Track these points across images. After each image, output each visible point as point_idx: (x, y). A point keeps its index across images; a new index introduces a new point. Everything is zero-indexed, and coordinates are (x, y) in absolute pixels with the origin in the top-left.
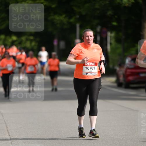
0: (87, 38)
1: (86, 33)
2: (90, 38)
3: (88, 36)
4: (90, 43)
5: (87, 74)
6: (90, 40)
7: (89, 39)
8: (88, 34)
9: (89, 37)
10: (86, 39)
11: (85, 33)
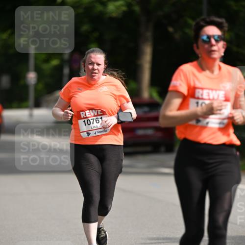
0: (91, 67)
1: (91, 57)
2: (96, 67)
3: (93, 64)
4: (95, 77)
5: (88, 134)
6: (96, 71)
7: (93, 69)
8: (94, 58)
9: (95, 65)
10: (88, 67)
11: (88, 56)
